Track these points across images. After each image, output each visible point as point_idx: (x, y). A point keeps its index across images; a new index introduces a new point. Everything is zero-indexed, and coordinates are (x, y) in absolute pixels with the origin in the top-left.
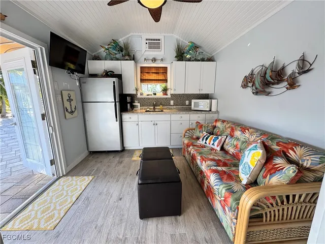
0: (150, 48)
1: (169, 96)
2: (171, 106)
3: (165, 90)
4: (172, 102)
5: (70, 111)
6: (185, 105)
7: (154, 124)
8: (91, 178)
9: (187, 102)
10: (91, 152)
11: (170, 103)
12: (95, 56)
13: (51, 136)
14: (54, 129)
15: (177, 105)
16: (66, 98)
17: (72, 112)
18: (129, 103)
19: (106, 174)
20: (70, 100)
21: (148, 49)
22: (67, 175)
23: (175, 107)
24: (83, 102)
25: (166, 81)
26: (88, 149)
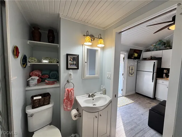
5: (131, 73)
8: (133, 102)
10: (136, 93)
12: (147, 50)
13: (124, 81)
14: (125, 79)
16: (131, 68)
17: (132, 74)
18: (165, 73)
19: (140, 103)
20: (132, 69)
22: (125, 96)
24: (137, 70)
26: (135, 91)
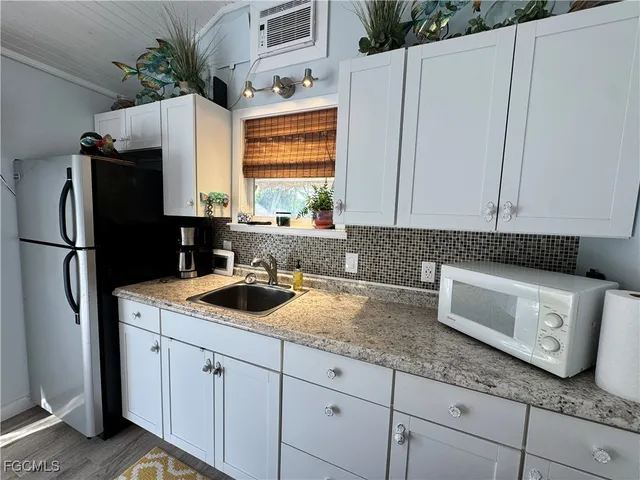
0: (273, 41)
1: (340, 233)
2: (347, 276)
3: (323, 209)
4: (351, 262)
6: (418, 283)
7: (208, 368)
9: (427, 270)
11: (342, 265)
15: (373, 277)
18: (186, 249)
21: (265, 49)
23: (362, 284)
24: (21, 240)
25: (327, 166)
